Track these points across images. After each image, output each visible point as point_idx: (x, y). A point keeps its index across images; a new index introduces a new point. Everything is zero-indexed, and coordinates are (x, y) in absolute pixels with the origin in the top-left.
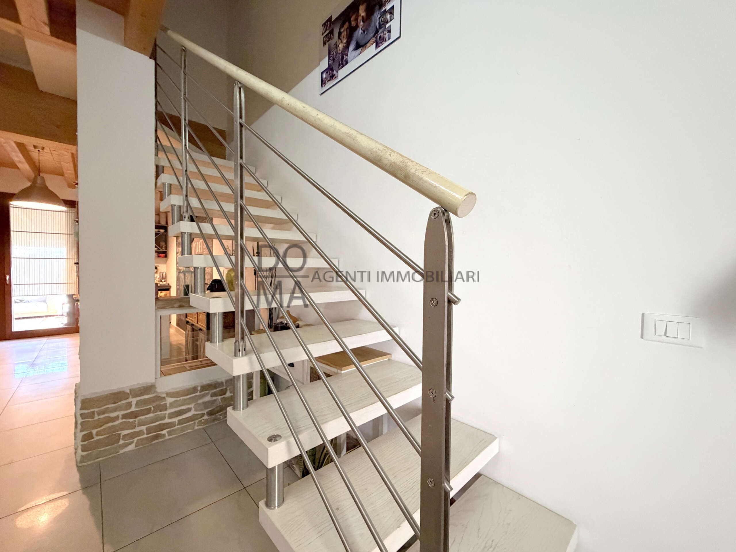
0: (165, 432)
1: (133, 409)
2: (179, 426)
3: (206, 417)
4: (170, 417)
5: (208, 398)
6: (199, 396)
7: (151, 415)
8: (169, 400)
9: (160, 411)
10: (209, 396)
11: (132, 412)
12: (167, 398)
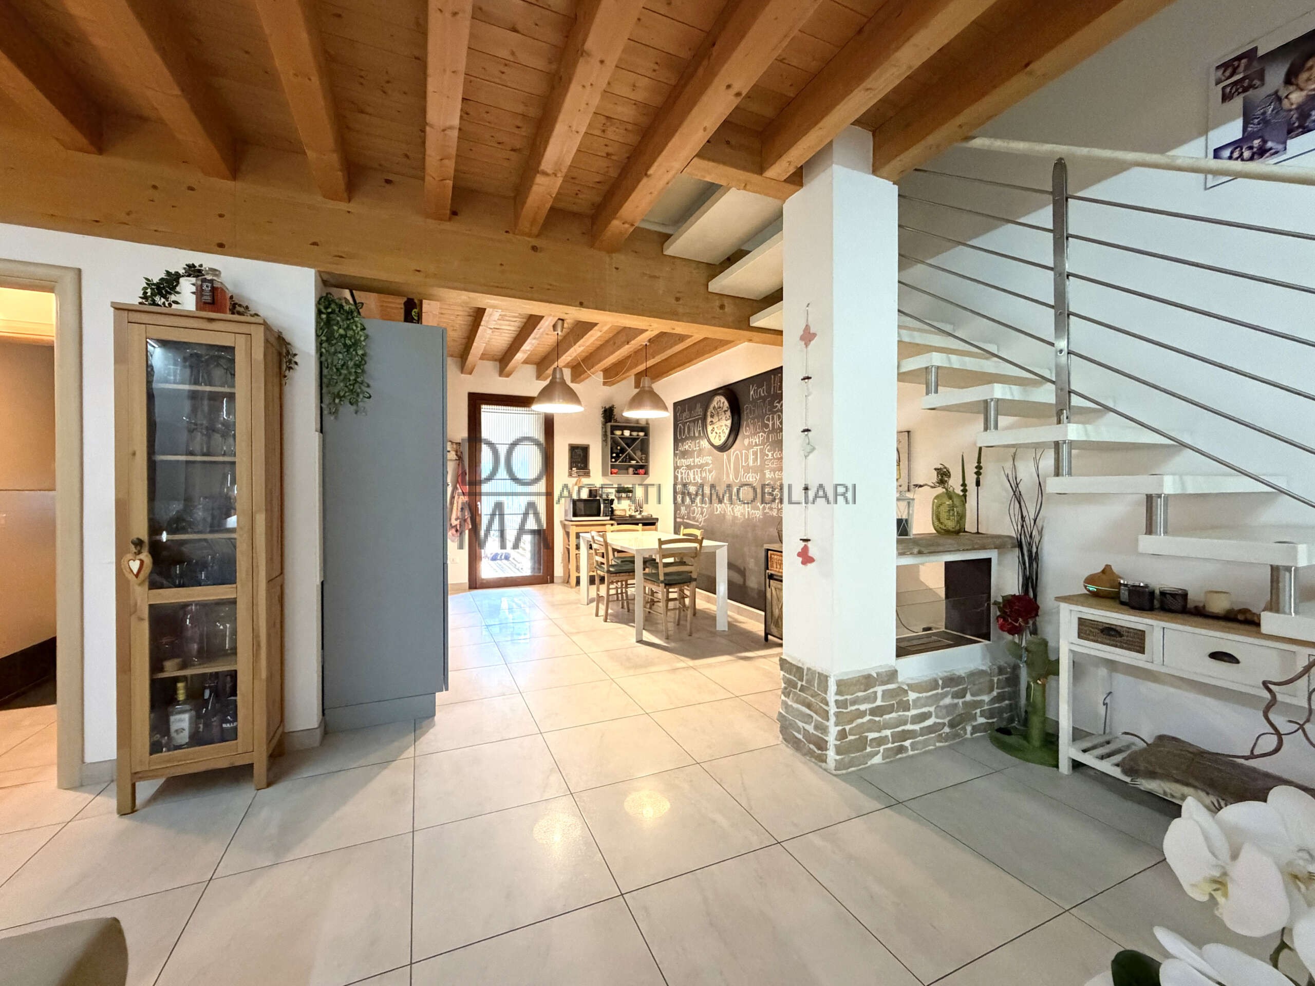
0: (907, 743)
1: (879, 702)
2: (920, 738)
3: (947, 730)
4: (913, 723)
5: (948, 701)
6: (941, 694)
7: (894, 715)
8: (912, 696)
9: (904, 711)
10: (950, 696)
11: (878, 707)
12: (910, 692)
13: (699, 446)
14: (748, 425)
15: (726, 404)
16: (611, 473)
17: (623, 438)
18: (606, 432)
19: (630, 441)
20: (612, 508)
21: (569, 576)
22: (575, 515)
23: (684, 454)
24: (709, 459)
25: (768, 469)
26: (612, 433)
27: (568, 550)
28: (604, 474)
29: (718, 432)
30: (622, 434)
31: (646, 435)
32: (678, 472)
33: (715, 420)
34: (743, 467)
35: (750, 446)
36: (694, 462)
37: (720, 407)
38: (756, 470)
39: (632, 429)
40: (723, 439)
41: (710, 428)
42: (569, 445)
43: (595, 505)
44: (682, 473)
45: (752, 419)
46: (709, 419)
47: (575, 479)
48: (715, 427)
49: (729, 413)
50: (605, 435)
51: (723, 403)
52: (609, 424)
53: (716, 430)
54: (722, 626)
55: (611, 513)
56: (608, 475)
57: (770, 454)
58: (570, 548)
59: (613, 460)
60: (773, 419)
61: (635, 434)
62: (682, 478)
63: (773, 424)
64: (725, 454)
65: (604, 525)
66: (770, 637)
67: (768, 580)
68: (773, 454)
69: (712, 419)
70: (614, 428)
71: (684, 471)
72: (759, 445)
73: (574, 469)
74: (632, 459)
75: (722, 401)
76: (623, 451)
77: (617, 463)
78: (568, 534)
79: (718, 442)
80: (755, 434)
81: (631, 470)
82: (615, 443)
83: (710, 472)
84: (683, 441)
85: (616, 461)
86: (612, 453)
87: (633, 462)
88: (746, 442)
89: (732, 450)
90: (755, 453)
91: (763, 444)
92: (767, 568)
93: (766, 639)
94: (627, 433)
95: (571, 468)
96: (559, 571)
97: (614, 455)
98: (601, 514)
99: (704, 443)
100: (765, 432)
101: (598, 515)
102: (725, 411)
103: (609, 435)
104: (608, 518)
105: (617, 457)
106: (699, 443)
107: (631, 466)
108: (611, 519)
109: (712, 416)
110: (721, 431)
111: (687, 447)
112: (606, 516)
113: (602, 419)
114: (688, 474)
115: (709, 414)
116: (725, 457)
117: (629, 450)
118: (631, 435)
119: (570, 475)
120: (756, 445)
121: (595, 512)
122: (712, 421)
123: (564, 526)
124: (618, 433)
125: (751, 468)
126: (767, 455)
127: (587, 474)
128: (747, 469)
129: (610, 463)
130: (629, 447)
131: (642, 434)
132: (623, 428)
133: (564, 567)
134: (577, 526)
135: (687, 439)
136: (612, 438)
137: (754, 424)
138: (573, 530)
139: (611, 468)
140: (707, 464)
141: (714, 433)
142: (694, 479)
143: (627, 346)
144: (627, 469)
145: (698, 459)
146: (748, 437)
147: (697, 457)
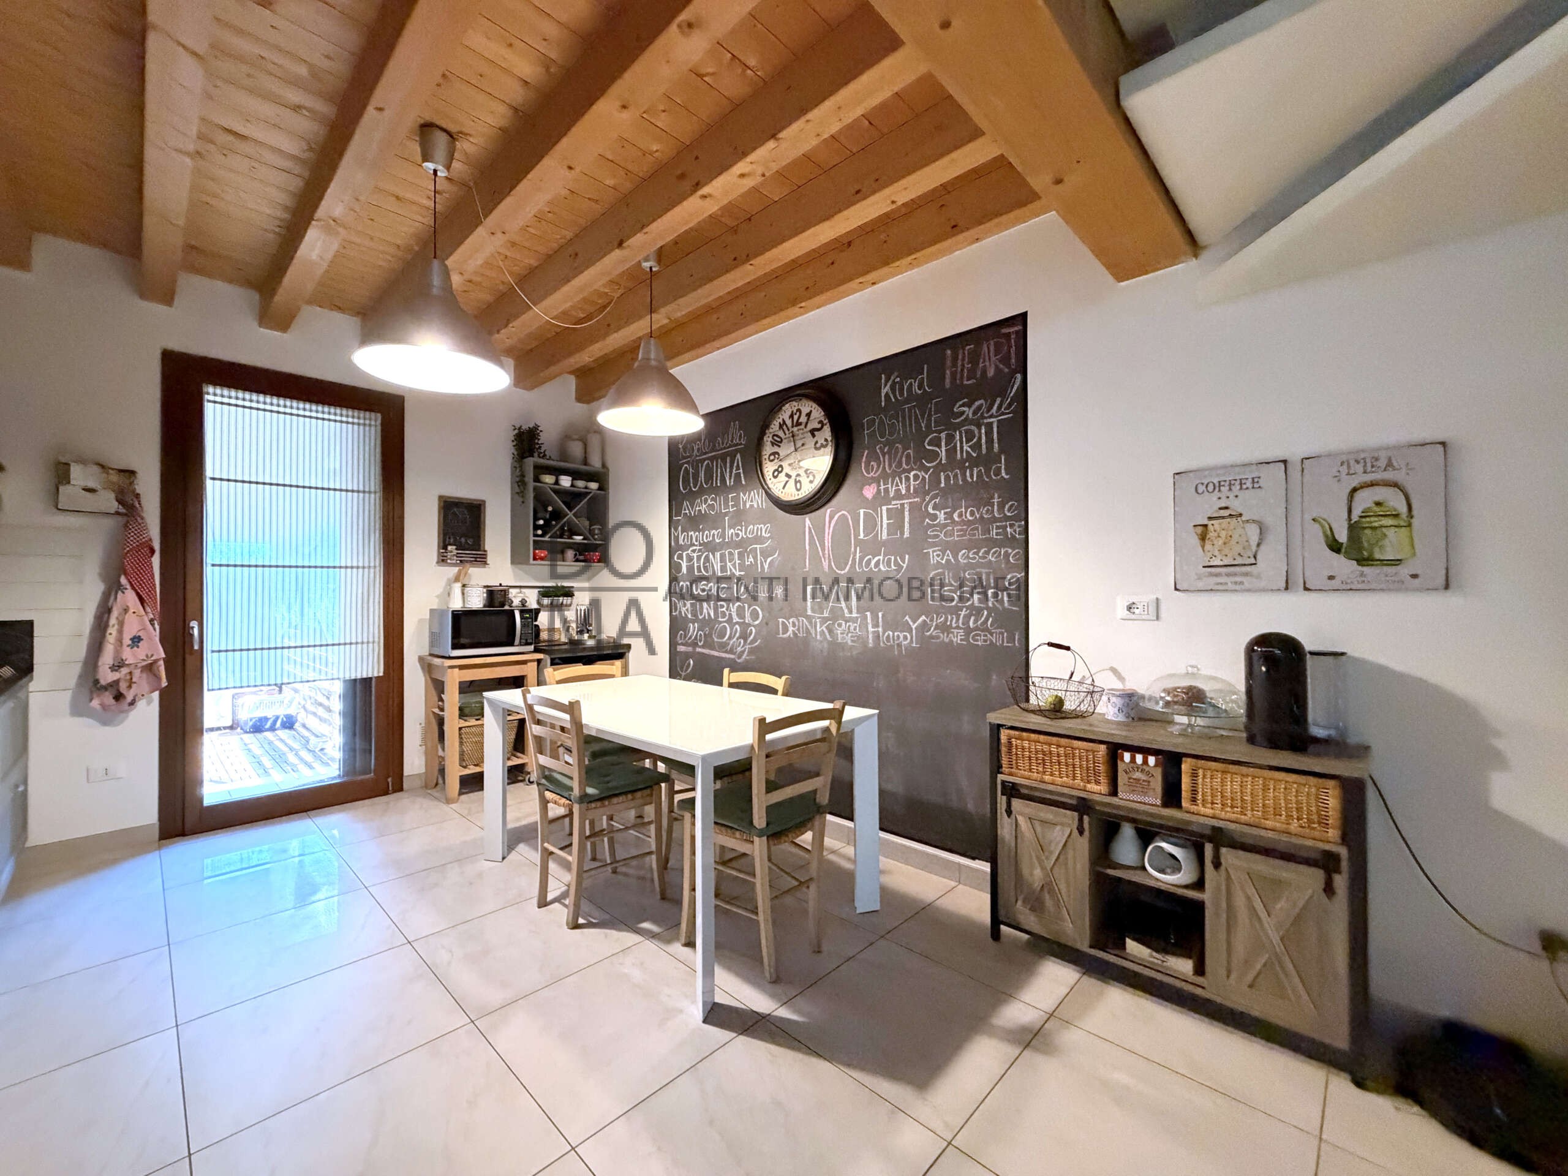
13: (736, 505)
14: (873, 456)
15: (818, 413)
16: (535, 559)
17: (560, 492)
18: (523, 476)
19: (572, 498)
20: (537, 626)
21: (442, 771)
22: (455, 647)
23: (696, 522)
24: (764, 530)
25: (934, 545)
26: (537, 479)
27: (441, 722)
28: (517, 558)
29: (793, 474)
30: (557, 483)
31: (600, 489)
32: (680, 557)
33: (785, 449)
34: (859, 542)
35: (882, 499)
36: (723, 536)
37: (798, 424)
38: (894, 547)
39: (575, 475)
40: (808, 488)
41: (769, 468)
42: (440, 497)
43: (504, 619)
44: (690, 559)
45: (890, 444)
46: (768, 449)
47: (456, 569)
48: (785, 464)
49: (827, 432)
50: (519, 483)
51: (809, 415)
52: (530, 462)
53: (787, 469)
54: (866, 900)
55: (533, 636)
56: (527, 563)
57: (941, 516)
58: (446, 714)
59: (540, 532)
60: (950, 439)
61: (581, 484)
62: (690, 569)
63: (951, 452)
64: (807, 520)
65: (524, 662)
66: (1003, 927)
67: (1002, 800)
68: (949, 516)
69: (776, 449)
70: (540, 470)
71: (695, 555)
72: (908, 495)
73: (449, 548)
74: (573, 533)
75: (805, 410)
76: (557, 515)
77: (546, 538)
78: (439, 687)
79: (790, 494)
80: (894, 474)
81: (570, 554)
82: (541, 501)
83: (765, 554)
84: (692, 496)
85: (542, 536)
86: (536, 519)
87: (578, 538)
88: (869, 492)
89: (828, 510)
90: (897, 515)
91: (921, 491)
92: (997, 768)
93: (996, 934)
94: (566, 482)
95: (444, 545)
96: (414, 761)
97: (541, 522)
98: (517, 641)
99: (754, 499)
100: (927, 470)
101: (511, 643)
102: (813, 432)
103: (531, 484)
104: (532, 648)
105: (546, 528)
106: (736, 499)
107: (570, 546)
108: (536, 650)
109: (777, 442)
110: (802, 472)
111: (704, 507)
112: (527, 644)
113: (513, 450)
114: (707, 559)
115: (768, 439)
116: (808, 522)
117: (570, 515)
118: (572, 485)
119: (442, 560)
120: (898, 496)
121: (503, 635)
122: (774, 454)
123: (427, 667)
124: (549, 479)
125: (884, 543)
126: (934, 517)
127: (481, 559)
128: (872, 547)
129: (532, 538)
130: (571, 511)
131: (594, 486)
132: (558, 472)
133: (426, 753)
134: (461, 667)
135: (702, 491)
136: (535, 489)
137: (892, 454)
138: (453, 679)
139: (535, 549)
140: (758, 539)
141: (782, 475)
142: (723, 568)
143: (617, 253)
144: (563, 552)
145: (732, 530)
146: (877, 481)
147: (730, 527)
